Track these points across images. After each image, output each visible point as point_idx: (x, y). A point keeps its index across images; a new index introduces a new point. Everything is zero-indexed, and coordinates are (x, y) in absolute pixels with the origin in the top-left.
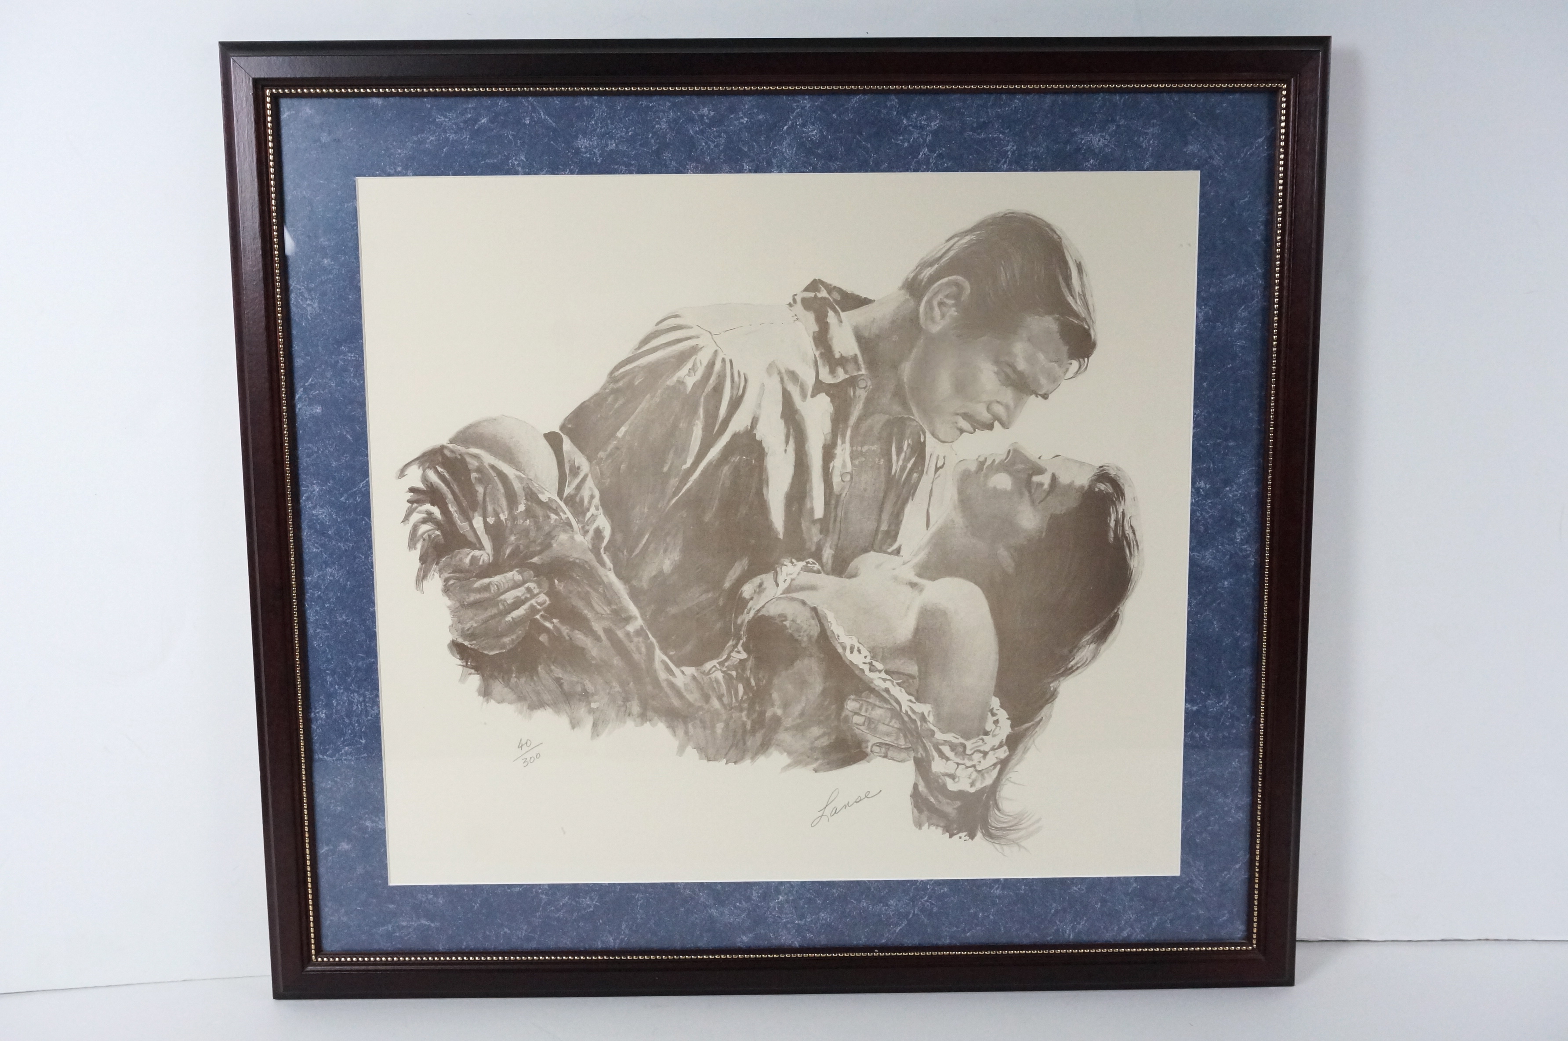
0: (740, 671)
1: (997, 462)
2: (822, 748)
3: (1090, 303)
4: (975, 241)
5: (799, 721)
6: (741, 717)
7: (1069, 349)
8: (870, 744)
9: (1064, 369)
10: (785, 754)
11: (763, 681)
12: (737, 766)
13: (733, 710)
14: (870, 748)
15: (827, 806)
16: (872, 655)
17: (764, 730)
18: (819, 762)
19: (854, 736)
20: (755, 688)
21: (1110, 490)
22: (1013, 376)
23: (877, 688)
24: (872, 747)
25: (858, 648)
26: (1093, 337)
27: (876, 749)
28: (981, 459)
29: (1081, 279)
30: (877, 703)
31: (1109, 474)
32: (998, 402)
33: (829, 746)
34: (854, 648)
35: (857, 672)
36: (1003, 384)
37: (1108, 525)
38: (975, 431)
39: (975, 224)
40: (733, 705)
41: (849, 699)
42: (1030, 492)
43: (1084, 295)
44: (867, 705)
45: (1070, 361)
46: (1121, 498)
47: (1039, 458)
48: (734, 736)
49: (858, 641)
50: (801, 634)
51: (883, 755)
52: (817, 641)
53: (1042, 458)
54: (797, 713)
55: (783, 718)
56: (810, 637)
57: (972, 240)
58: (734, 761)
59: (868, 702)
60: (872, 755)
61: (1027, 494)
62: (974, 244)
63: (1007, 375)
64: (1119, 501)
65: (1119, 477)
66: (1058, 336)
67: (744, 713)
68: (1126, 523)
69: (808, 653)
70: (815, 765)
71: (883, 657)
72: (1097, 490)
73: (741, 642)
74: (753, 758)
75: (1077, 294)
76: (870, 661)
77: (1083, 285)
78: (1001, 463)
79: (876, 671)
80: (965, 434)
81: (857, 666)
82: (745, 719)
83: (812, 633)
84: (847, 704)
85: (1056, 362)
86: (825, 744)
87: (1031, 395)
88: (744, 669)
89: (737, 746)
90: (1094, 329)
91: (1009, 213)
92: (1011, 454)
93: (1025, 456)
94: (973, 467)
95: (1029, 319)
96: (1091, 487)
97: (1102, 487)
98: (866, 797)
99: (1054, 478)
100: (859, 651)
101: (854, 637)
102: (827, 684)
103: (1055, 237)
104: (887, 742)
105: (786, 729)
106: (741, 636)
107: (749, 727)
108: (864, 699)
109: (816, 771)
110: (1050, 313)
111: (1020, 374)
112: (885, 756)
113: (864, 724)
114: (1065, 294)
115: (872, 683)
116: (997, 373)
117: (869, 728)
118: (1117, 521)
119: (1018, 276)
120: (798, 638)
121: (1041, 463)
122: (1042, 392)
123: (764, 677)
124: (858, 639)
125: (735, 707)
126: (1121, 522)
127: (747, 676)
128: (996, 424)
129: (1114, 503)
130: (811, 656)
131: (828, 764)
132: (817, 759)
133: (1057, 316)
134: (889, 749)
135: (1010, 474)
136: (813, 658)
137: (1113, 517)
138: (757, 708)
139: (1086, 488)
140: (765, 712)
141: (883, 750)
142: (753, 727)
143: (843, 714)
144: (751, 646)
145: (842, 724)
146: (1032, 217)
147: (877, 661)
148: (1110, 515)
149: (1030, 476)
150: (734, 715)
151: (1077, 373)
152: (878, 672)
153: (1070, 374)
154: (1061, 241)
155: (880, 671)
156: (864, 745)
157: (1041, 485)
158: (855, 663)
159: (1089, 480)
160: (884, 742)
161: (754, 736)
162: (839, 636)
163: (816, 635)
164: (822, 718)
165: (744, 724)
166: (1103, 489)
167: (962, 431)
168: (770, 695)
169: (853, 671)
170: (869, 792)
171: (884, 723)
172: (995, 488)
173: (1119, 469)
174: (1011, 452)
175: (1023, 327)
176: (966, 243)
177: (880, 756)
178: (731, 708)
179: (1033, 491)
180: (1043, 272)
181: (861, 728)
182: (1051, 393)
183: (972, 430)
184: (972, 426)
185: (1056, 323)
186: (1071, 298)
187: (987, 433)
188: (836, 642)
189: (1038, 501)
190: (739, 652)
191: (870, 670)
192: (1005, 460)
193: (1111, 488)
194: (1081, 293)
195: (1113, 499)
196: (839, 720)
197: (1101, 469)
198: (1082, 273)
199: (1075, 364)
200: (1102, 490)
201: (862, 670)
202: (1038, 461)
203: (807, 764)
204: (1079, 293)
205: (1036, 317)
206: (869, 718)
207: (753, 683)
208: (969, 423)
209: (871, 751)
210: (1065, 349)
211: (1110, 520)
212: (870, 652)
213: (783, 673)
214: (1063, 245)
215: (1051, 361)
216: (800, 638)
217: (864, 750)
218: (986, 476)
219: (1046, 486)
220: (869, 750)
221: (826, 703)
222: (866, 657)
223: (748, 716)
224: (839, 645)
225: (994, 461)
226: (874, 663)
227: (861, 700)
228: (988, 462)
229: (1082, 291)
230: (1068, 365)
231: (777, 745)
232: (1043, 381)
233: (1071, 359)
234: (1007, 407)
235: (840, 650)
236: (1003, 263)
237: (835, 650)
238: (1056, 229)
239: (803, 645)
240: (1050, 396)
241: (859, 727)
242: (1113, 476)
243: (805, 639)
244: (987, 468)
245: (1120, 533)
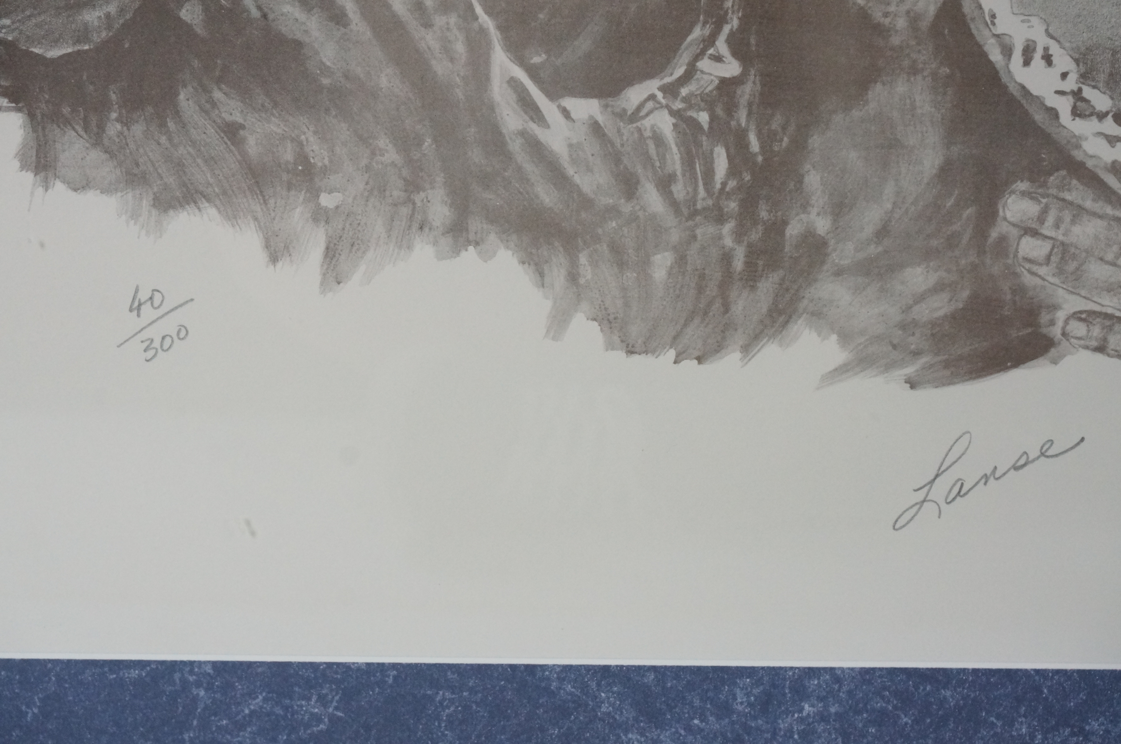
0: (719, 111)
2: (933, 324)
5: (873, 250)
6: (720, 238)
8: (1061, 316)
10: (834, 337)
11: (781, 140)
12: (707, 367)
13: (698, 218)
14: (1060, 324)
15: (937, 476)
16: (1083, 69)
17: (781, 273)
18: (924, 360)
19: (1020, 290)
20: (760, 159)
23: (1090, 164)
24: (1066, 322)
25: (1046, 49)
27: (1078, 329)
30: (1088, 204)
33: (953, 317)
34: (1034, 50)
35: (1039, 117)
40: (699, 206)
41: (1013, 192)
44: (1061, 210)
48: (700, 289)
49: (1047, 31)
50: (892, 8)
51: (1094, 344)
52: (935, 29)
54: (869, 230)
55: (832, 242)
56: (914, 18)
58: (697, 353)
59: (1063, 200)
60: (1065, 343)
67: (728, 228)
69: (906, 63)
70: (910, 370)
71: (1111, 74)
73: (726, 29)
74: (746, 349)
76: (1075, 88)
79: (1091, 115)
81: (1038, 100)
82: (728, 242)
83: (921, 6)
84: (1005, 204)
86: (941, 313)
88: (731, 108)
89: (706, 314)
98: (1042, 454)
100: (1048, 59)
101: (1035, 20)
102: (955, 149)
104: (1110, 311)
105: (839, 273)
106: (726, 13)
107: (739, 264)
108: (1053, 191)
109: (913, 384)
112: (1101, 349)
113: (1048, 259)
115: (1078, 147)
117: (1060, 271)
120: (882, 20)
123: (784, 128)
124: (1048, 26)
125: (704, 209)
127: (739, 125)
130: (914, 71)
131: (947, 365)
132: (917, 354)
134: (1110, 328)
136: (919, 77)
138: (764, 214)
140: (785, 223)
141: (1096, 331)
142: (750, 264)
143: (994, 234)
144: (753, 41)
145: (988, 261)
147: (1094, 87)
150: (699, 232)
152: (1094, 119)
155: (1101, 116)
156: (1044, 318)
158: (1035, 92)
160: (1097, 308)
161: (753, 288)
162: (993, 16)
163: (932, 10)
164: (934, 243)
165: (727, 258)
168: (800, 181)
169: (1026, 113)
170: (1052, 442)
171: (1101, 259)
177: (1087, 347)
178: (694, 213)
181: (1042, 271)
188: (986, 32)
190: (718, 59)
191: (1076, 113)
196: (981, 252)
201: (1053, 113)
203: (889, 367)
206: (1063, 244)
207: (754, 144)
209: (1064, 334)
212: (1077, 61)
213: (838, 118)
216: (887, 21)
217: (1044, 330)
220: (1056, 332)
221: (950, 203)
222: (1064, 76)
223: (739, 235)
224: (992, 41)
226: (1088, 92)
227: (1048, 196)
231: (813, 314)
235: (995, 56)
237: (984, 55)
239: (896, 41)
241: (1035, 268)
243: (901, 23)
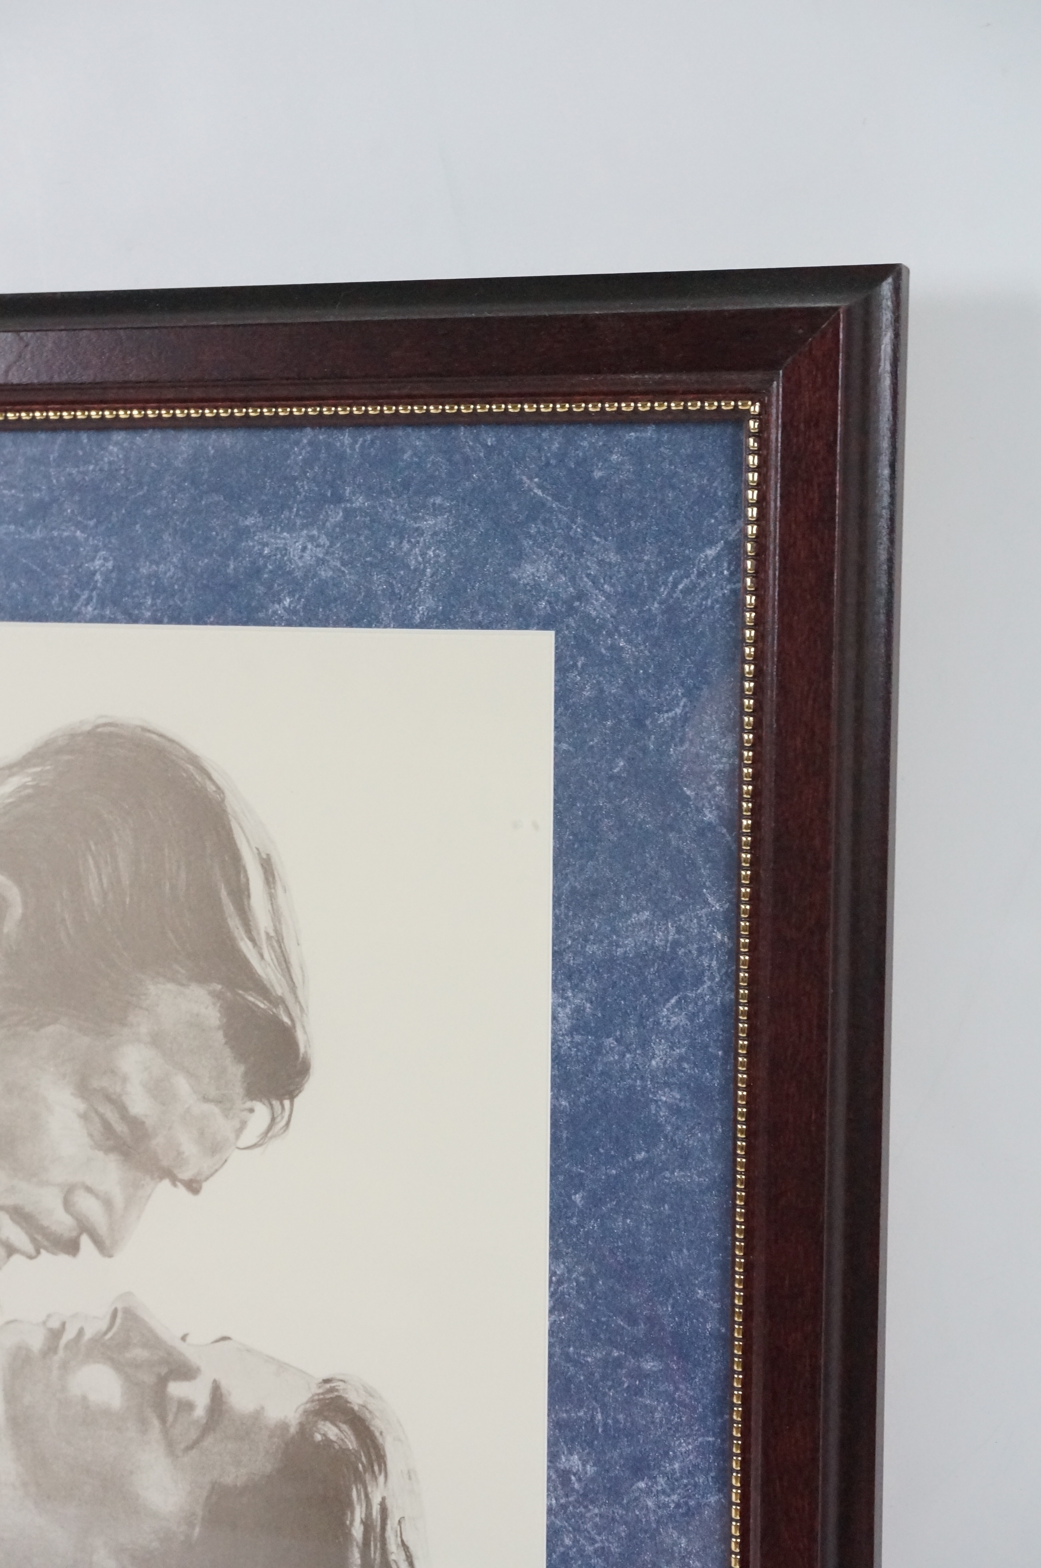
1: (88, 1334)
3: (294, 960)
4: (30, 791)
7: (246, 1074)
9: (236, 1124)
21: (351, 1443)
22: (120, 1128)
26: (302, 1050)
28: (55, 1324)
29: (272, 897)
31: (347, 1402)
32: (89, 1190)
36: (98, 1146)
37: (347, 1535)
38: (38, 1253)
39: (30, 749)
42: (163, 1419)
43: (280, 942)
45: (249, 1104)
46: (376, 1468)
47: (184, 1338)
53: (188, 1339)
57: (25, 786)
61: (156, 1423)
62: (29, 797)
63: (107, 1127)
64: (373, 1472)
65: (370, 1412)
66: (220, 1036)
68: (390, 1534)
72: (318, 1437)
75: (263, 936)
77: (276, 914)
78: (97, 1340)
80: (16, 1258)
85: (218, 1102)
87: (161, 1178)
90: (303, 1027)
91: (105, 725)
92: (118, 1321)
93: (151, 1331)
94: (37, 1342)
95: (152, 989)
96: (305, 1431)
97: (331, 1431)
99: (217, 1395)
103: (211, 788)
110: (202, 978)
111: (135, 1124)
114: (236, 934)
116: (84, 1117)
118: (367, 1524)
119: (126, 881)
121: (190, 1353)
122: (186, 1175)
126: (378, 1529)
128: (85, 1241)
129: (359, 1479)
133: (219, 987)
135: (118, 1366)
137: (359, 1513)
139: (293, 1430)
146: (154, 737)
148: (350, 1505)
149: (163, 1381)
151: (267, 1134)
153: (251, 1135)
154: (223, 800)
157: (187, 1406)
159: (301, 1410)
166: (333, 1438)
167: (11, 1250)
172: (84, 1398)
173: (370, 1393)
174: (120, 1315)
175: (141, 1008)
176: (10, 795)
179: (170, 1418)
180: (183, 875)
182: (207, 1179)
183: (30, 1248)
184: (33, 1240)
185: (214, 1004)
186: (249, 944)
187: (63, 1259)
189: (182, 1446)
192: (106, 1333)
193: (353, 1438)
194: (272, 934)
195: (357, 1468)
197: (328, 1386)
198: (274, 882)
199: (261, 1113)
200: (332, 1441)
202: (181, 1347)
204: (267, 934)
205: (170, 986)
208: (27, 1233)
210: (236, 1071)
211: (352, 1521)
214: (229, 810)
215: (206, 1099)
218: (65, 1366)
219: (200, 1412)
225: (81, 1332)
228: (69, 1335)
229: (276, 931)
230: (246, 1113)
232: (189, 1147)
233: (252, 1100)
234: (108, 1203)
236: (93, 848)
238: (210, 770)
240: (205, 1185)
242: (356, 1408)
244: (66, 1346)
245: (375, 1555)
